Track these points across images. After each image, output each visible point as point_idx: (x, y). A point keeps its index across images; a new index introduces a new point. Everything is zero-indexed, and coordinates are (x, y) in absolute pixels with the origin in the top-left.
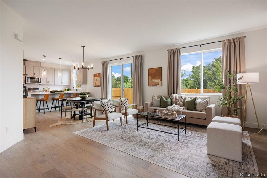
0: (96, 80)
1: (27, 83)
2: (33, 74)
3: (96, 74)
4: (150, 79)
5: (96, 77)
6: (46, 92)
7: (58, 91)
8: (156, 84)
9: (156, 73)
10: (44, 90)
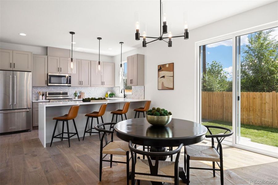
0: (164, 77)
1: (49, 84)
2: (59, 70)
3: (164, 65)
5: (163, 70)
6: (78, 98)
7: (95, 99)
10: (76, 96)
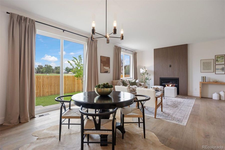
4: (102, 66)
9: (105, 61)
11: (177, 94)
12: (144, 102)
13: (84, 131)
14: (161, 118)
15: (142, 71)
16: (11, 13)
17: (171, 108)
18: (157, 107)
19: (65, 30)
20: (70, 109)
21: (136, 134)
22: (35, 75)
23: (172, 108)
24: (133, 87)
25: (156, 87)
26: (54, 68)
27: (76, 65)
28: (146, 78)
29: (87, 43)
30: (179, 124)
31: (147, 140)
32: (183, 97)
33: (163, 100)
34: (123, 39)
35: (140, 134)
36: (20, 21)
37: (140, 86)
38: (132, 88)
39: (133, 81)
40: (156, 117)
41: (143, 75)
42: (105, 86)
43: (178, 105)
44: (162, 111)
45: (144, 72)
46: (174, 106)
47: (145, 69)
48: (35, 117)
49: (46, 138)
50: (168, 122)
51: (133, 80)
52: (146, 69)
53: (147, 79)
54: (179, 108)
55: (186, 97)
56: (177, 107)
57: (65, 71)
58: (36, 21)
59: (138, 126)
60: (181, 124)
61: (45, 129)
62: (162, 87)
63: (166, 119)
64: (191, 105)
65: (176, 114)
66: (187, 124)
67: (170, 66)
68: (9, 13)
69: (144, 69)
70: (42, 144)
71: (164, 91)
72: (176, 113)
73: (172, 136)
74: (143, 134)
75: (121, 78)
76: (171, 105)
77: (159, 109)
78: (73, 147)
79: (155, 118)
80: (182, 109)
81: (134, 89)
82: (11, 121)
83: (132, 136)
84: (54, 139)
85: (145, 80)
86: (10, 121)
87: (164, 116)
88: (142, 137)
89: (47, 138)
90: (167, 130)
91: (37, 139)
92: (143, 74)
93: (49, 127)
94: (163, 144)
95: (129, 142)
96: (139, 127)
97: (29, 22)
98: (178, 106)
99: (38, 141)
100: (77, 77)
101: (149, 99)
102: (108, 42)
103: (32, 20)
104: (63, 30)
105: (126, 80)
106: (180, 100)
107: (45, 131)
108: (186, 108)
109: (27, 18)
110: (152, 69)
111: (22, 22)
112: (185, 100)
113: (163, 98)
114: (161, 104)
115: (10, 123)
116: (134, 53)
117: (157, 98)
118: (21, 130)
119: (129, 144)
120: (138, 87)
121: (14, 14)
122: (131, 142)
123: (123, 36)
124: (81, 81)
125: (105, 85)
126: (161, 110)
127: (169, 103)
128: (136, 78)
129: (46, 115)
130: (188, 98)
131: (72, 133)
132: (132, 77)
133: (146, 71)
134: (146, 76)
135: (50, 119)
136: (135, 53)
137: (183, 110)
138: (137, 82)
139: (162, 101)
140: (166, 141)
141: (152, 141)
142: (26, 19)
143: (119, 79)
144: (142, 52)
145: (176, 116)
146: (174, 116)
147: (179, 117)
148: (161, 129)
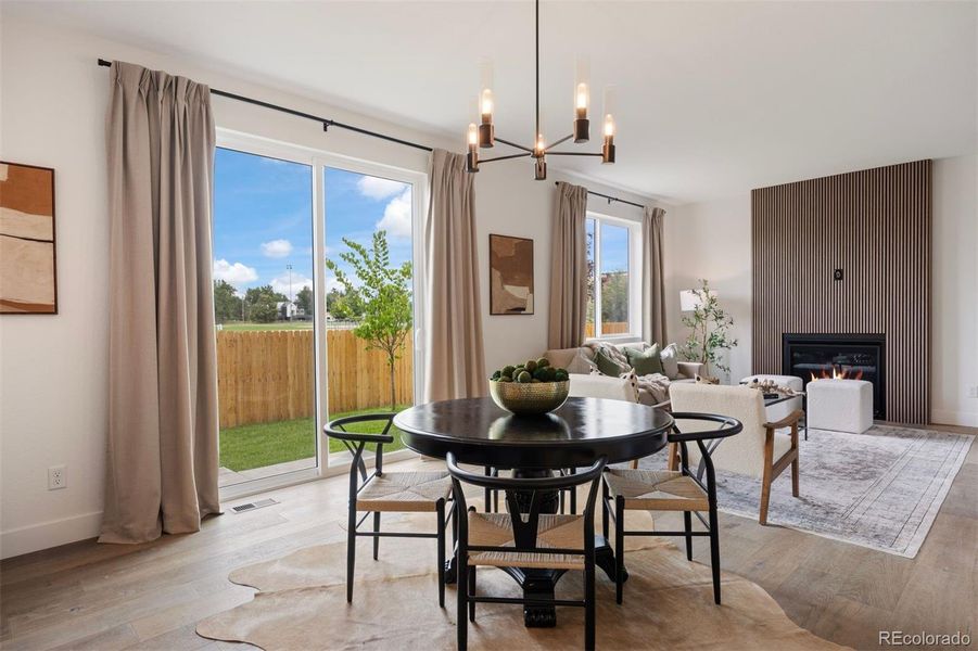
4: (497, 284)
8: (519, 305)
9: (513, 259)
11: (874, 418)
12: (716, 440)
13: (470, 553)
14: (789, 522)
15: (689, 302)
16: (116, 62)
17: (842, 482)
18: (772, 471)
19: (332, 123)
20: (379, 474)
21: (675, 587)
22: (216, 329)
23: (847, 483)
24: (649, 382)
25: (762, 378)
26: (241, 294)
27: (364, 278)
28: (713, 337)
29: (426, 177)
30: (879, 549)
31: (727, 610)
32: (908, 433)
33: (802, 444)
34: (612, 159)
35: (695, 586)
36: (151, 93)
37: (680, 375)
38: (644, 387)
39: (649, 353)
40: (769, 521)
41: (694, 321)
42: (535, 373)
43: (880, 470)
44: (796, 493)
45: (701, 308)
46: (858, 472)
47: (704, 295)
48: (221, 511)
49: (291, 591)
50: (828, 540)
51: (645, 347)
52: (711, 293)
53: (716, 342)
54: (884, 484)
55: (924, 432)
56: (873, 475)
57: (295, 308)
58: (213, 91)
59: (684, 556)
60: (890, 551)
61: (275, 561)
62: (796, 381)
63: (819, 530)
64: (946, 466)
65: (870, 508)
66: (919, 551)
67: (839, 275)
68: (108, 64)
69: (702, 291)
70: (281, 614)
71: (805, 399)
72: (867, 504)
73: (845, 600)
74: (712, 585)
75: (588, 340)
76: (841, 466)
77: (782, 484)
78: (412, 628)
79: (763, 522)
80: (898, 484)
81: (650, 393)
82: (131, 526)
83: (659, 595)
84: (324, 598)
85: (708, 348)
86: (127, 526)
87: (804, 515)
88: (705, 597)
89: (296, 592)
90: (823, 575)
91: (256, 595)
92: (697, 316)
93: (290, 553)
94: (802, 626)
95: (649, 615)
96: (690, 558)
97: (187, 99)
98: (881, 474)
99: (262, 602)
100: (368, 336)
101: (737, 429)
102: (541, 173)
103: (198, 85)
104: (322, 124)
105: (614, 349)
106: (887, 443)
107: (277, 568)
108: (918, 480)
109: (177, 78)
110: (745, 291)
111: (160, 99)
112: (918, 444)
113: (801, 434)
114: (791, 457)
115: (126, 534)
116: (651, 213)
117: (770, 430)
118: (177, 562)
119: (650, 622)
120: (671, 380)
121: (128, 64)
122: (656, 618)
123: (612, 149)
124: (384, 357)
125: (535, 369)
126: (791, 490)
127: (834, 460)
128: (659, 335)
129: (263, 504)
130: (930, 437)
131: (394, 577)
132: (640, 335)
133: (713, 301)
134: (712, 326)
135: (286, 521)
136: (654, 215)
137: (901, 491)
138: (668, 358)
139: (794, 446)
140: (819, 616)
141: (752, 615)
142: (173, 84)
143: (575, 342)
144: (689, 208)
145: (865, 517)
146: (855, 516)
147: (882, 523)
148: (796, 567)
